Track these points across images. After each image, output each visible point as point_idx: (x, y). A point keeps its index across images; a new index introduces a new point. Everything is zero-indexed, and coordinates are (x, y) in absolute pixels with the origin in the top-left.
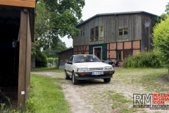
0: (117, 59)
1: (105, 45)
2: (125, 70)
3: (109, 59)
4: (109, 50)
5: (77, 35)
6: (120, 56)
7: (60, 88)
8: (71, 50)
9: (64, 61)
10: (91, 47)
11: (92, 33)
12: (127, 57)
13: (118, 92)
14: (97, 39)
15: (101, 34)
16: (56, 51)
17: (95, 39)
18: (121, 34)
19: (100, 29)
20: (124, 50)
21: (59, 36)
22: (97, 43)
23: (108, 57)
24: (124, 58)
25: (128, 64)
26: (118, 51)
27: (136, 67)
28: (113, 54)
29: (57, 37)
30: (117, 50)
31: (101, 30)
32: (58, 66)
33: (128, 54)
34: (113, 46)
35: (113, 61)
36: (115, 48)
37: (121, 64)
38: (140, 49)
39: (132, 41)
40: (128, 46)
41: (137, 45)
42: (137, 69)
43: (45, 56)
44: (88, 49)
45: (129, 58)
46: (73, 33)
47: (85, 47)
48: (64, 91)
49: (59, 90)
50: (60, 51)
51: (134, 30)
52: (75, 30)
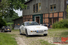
0: (49, 23)
1: (42, 15)
2: (53, 29)
3: (44, 23)
4: (45, 18)
5: (25, 8)
6: (51, 22)
7: (15, 39)
8: (21, 18)
9: (17, 24)
10: (33, 16)
12: (55, 22)
13: (45, 40)
14: (37, 11)
15: (40, 8)
16: (12, 18)
17: (36, 12)
18: (52, 8)
20: (53, 18)
21: (14, 9)
22: (37, 14)
23: (44, 22)
24: (53, 23)
25: (56, 26)
26: (50, 19)
27: (60, 28)
28: (47, 20)
29: (13, 10)
31: (40, 6)
32: (13, 28)
33: (55, 21)
34: (47, 16)
35: (47, 24)
36: (48, 17)
37: (52, 26)
38: (63, 17)
39: (58, 13)
40: (56, 15)
41: (61, 15)
42: (60, 29)
43: (5, 21)
44: (31, 17)
45: (56, 23)
46: (23, 7)
47: (30, 16)
48: (17, 40)
49: (14, 40)
50: (14, 19)
51: (60, 6)
52: (24, 6)
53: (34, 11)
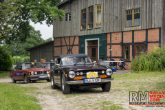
0: (122, 58)
1: (103, 36)
2: (134, 74)
3: (111, 57)
4: (111, 44)
6: (128, 53)
7: (36, 100)
9: (39, 61)
10: (82, 38)
11: (84, 16)
12: (139, 54)
14: (91, 25)
15: (98, 19)
16: (26, 45)
17: (88, 27)
18: (129, 18)
19: (95, 10)
20: (133, 44)
21: (31, 21)
22: (91, 32)
23: (108, 55)
24: (134, 56)
25: (140, 65)
26: (124, 46)
27: (152, 69)
28: (116, 51)
29: (28, 23)
30: (122, 44)
31: (98, 12)
33: (139, 51)
34: (117, 38)
35: (117, 61)
36: (119, 41)
37: (129, 65)
38: (159, 42)
39: (147, 30)
40: (140, 37)
42: (153, 73)
43: (8, 53)
45: (142, 57)
47: (72, 39)
48: (41, 103)
49: (33, 102)
50: (32, 46)
51: (151, 12)
52: (56, 12)
53: (84, 27)
